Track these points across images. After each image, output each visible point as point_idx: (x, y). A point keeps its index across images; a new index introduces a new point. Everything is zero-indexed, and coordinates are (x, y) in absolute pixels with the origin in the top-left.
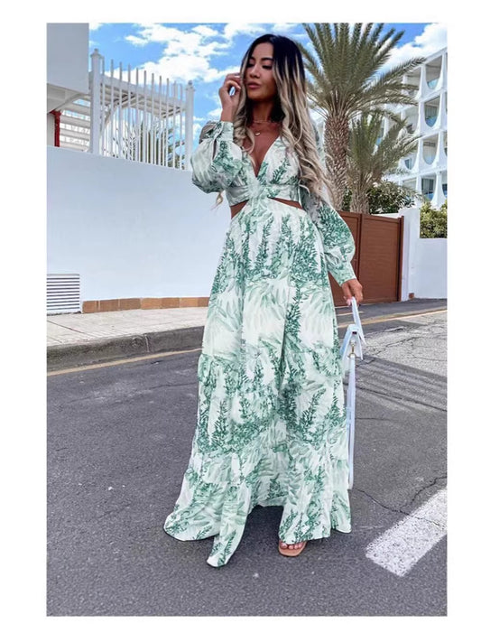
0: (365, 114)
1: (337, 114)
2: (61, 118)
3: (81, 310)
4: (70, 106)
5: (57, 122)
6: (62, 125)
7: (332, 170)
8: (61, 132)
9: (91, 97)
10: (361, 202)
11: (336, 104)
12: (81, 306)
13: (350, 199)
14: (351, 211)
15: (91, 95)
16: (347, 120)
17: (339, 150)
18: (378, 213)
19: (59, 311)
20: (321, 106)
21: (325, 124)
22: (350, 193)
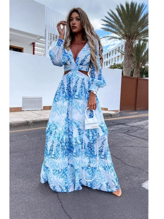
0: (140, 41)
1: (129, 41)
2: (35, 45)
3: (42, 109)
4: (38, 41)
5: (34, 46)
6: (35, 47)
7: (127, 62)
8: (35, 50)
9: (45, 38)
10: (138, 73)
11: (129, 38)
12: (42, 108)
13: (133, 72)
14: (134, 76)
15: (45, 37)
16: (133, 43)
17: (130, 54)
18: (143, 77)
19: (35, 109)
20: (123, 39)
21: (124, 45)
22: (133, 70)
